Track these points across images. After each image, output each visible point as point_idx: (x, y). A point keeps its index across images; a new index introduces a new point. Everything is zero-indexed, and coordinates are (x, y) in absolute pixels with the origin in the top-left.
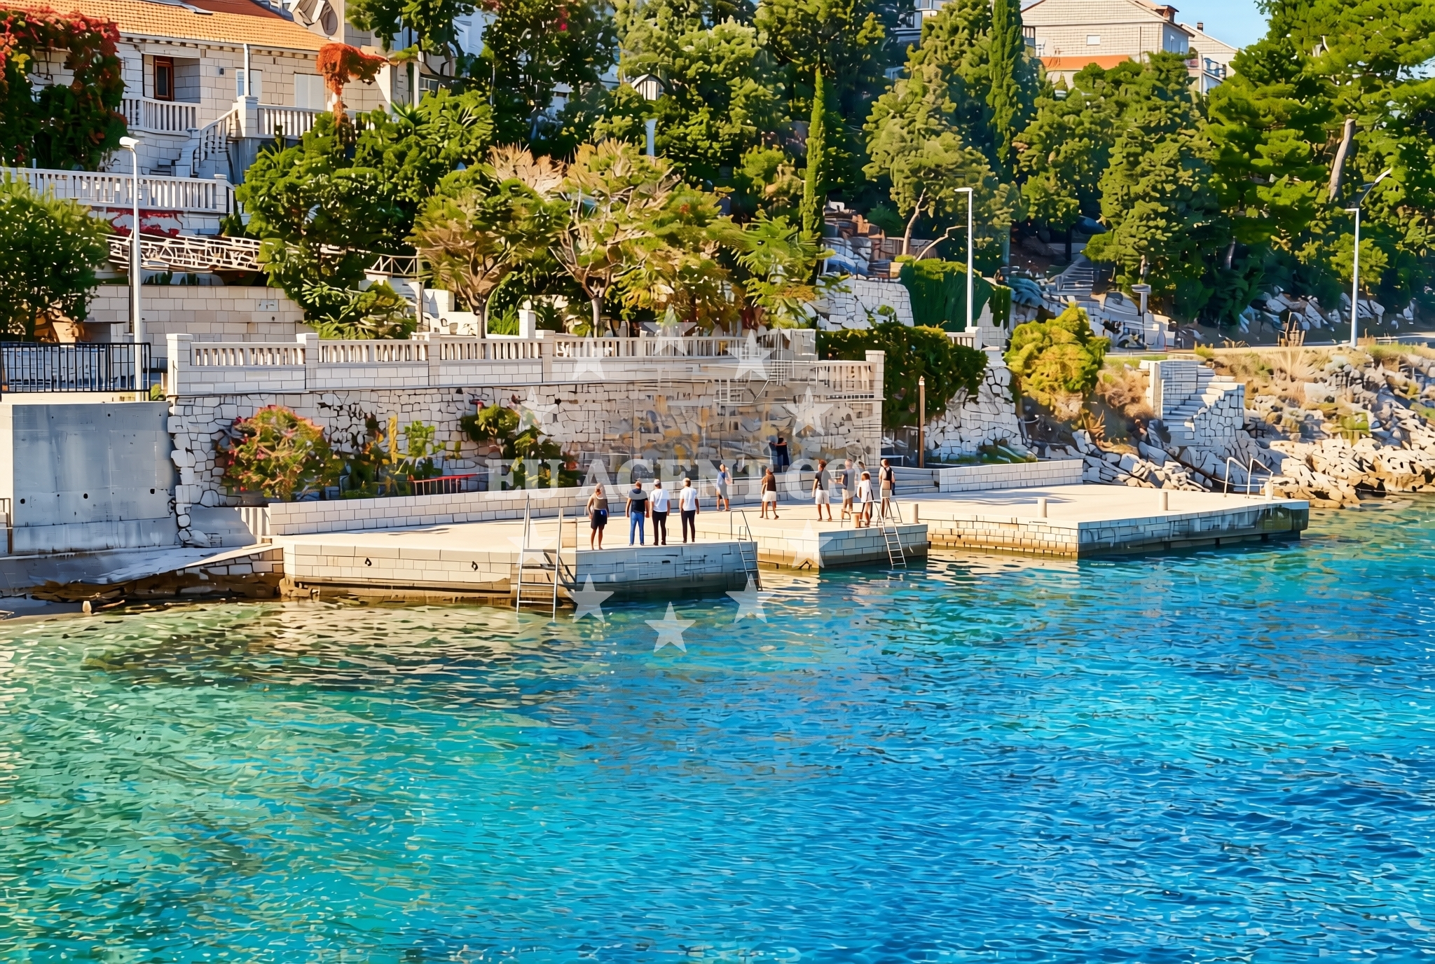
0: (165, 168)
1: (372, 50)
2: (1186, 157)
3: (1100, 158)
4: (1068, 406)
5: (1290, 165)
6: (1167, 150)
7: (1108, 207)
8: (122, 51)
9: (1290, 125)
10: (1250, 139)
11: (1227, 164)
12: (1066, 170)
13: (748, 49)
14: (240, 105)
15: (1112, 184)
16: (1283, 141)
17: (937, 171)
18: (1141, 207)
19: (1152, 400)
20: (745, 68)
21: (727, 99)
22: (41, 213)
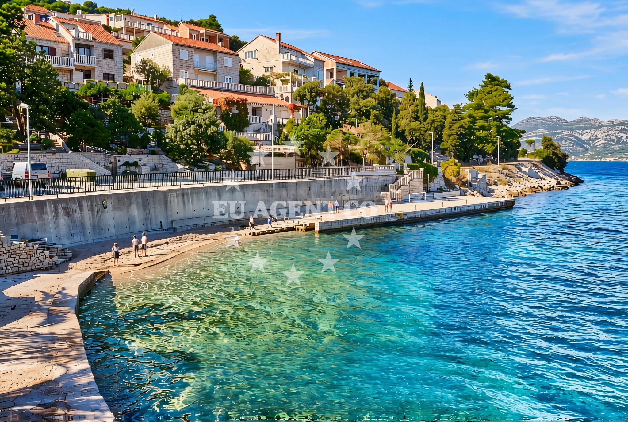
0: (258, 131)
1: (299, 104)
2: (461, 127)
3: (443, 127)
4: (454, 179)
5: (483, 127)
6: (458, 125)
7: (445, 137)
8: (248, 106)
9: (482, 119)
10: (473, 122)
11: (470, 128)
12: (435, 129)
13: (374, 104)
14: (272, 117)
15: (446, 132)
16: (480, 123)
17: (414, 129)
18: (452, 137)
19: (469, 177)
20: (374, 108)
21: (370, 115)
22: (241, 141)
